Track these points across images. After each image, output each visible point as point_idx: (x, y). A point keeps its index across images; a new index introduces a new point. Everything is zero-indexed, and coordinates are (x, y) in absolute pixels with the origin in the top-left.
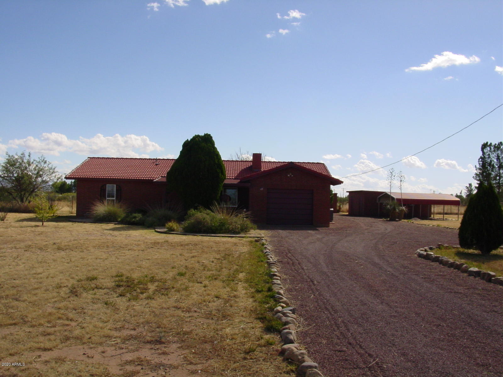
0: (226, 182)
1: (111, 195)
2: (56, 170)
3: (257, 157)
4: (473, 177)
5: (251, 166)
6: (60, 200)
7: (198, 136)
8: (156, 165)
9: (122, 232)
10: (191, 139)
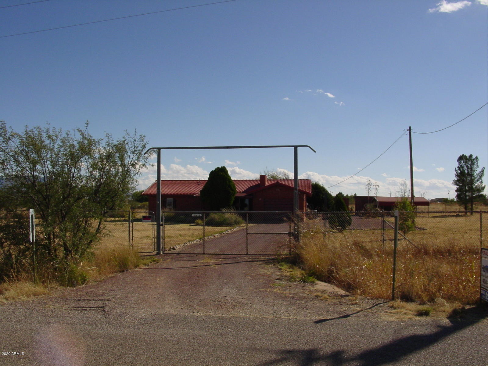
0: (237, 195)
1: (170, 205)
2: (136, 188)
3: (263, 178)
4: (453, 183)
5: (259, 184)
6: (140, 208)
7: (218, 168)
8: (199, 184)
9: (170, 226)
10: (214, 170)
